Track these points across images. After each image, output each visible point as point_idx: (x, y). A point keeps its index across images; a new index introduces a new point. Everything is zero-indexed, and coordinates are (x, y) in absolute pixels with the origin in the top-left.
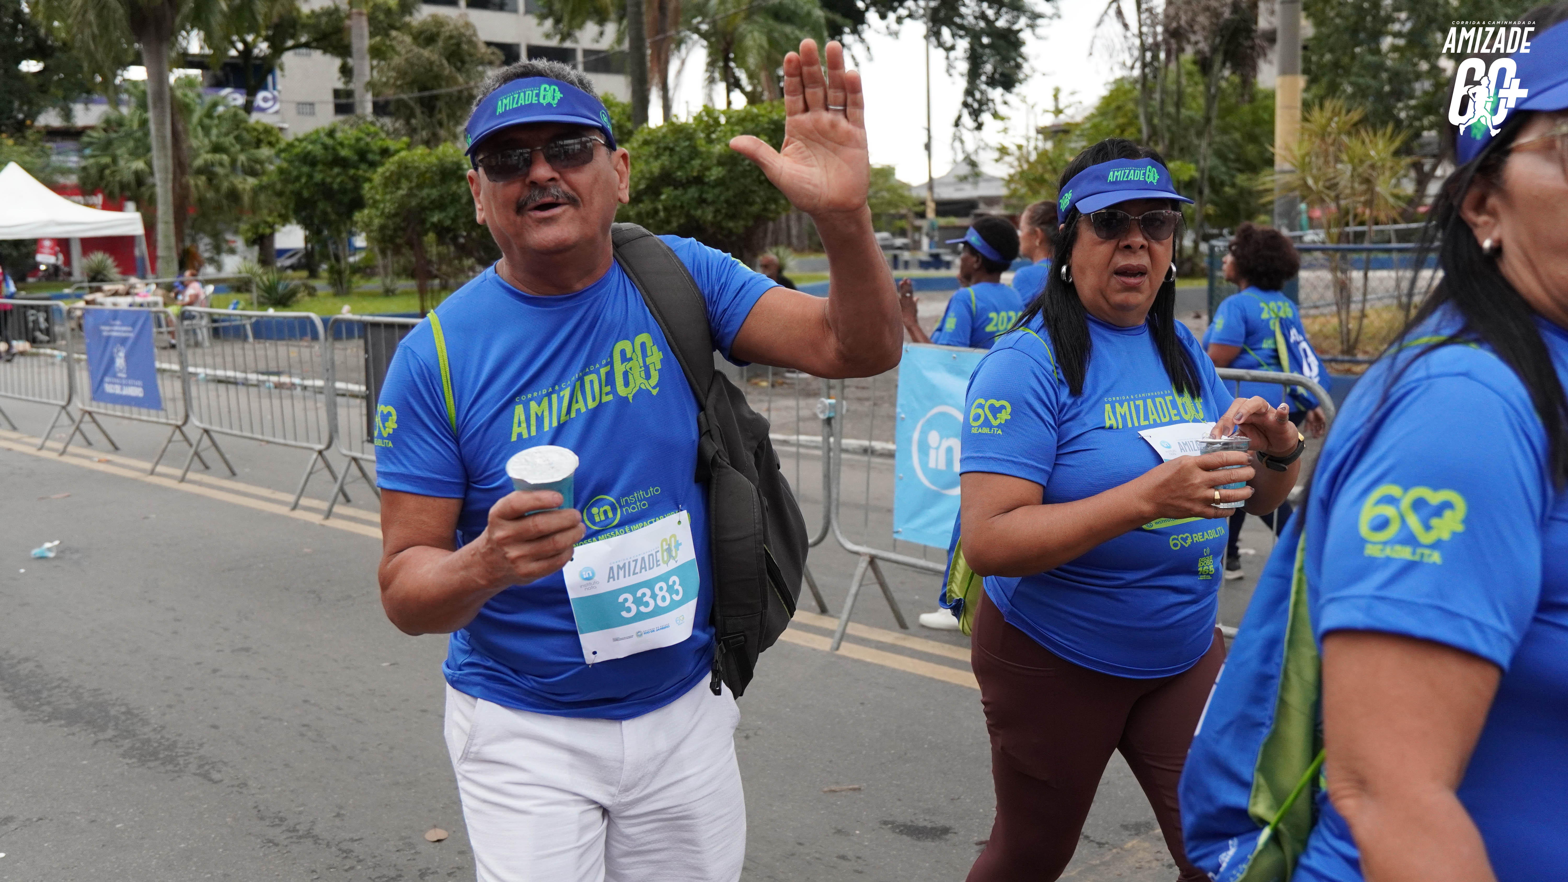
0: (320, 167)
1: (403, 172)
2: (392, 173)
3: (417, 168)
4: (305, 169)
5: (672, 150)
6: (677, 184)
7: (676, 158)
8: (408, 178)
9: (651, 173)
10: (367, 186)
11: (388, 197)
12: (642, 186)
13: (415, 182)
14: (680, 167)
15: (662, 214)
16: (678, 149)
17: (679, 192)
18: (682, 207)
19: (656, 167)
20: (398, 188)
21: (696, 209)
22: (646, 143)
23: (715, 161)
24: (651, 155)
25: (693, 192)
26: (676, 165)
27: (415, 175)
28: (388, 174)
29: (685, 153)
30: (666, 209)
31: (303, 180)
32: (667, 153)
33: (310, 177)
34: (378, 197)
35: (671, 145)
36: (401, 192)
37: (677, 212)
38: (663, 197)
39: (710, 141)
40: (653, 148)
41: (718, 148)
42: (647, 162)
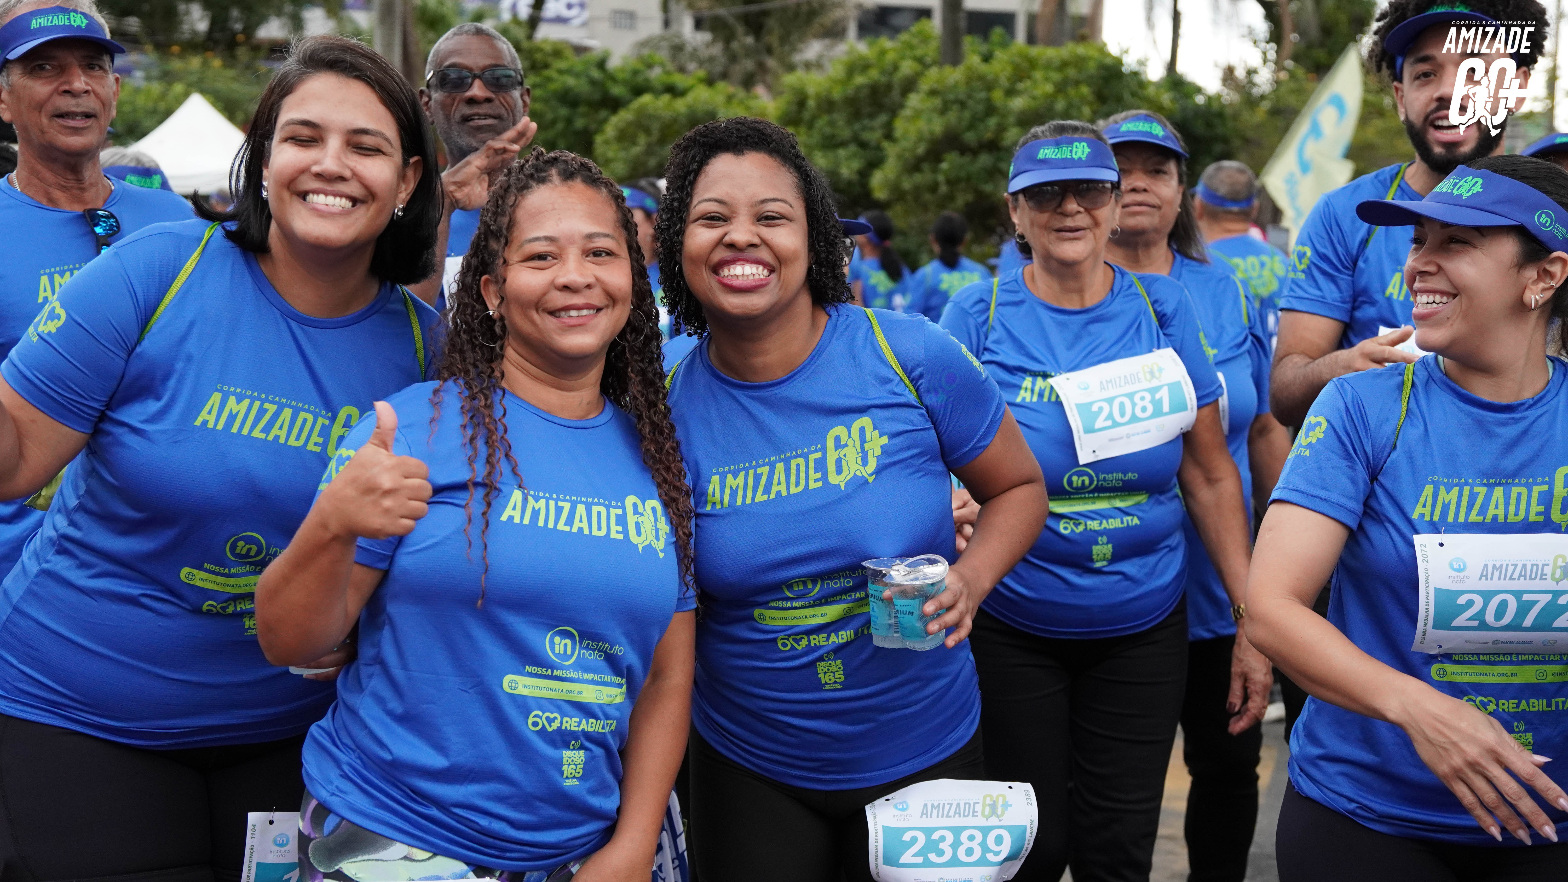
0: (582, 109)
1: (641, 124)
2: (629, 124)
3: (658, 118)
4: (564, 111)
5: (962, 104)
6: (963, 149)
7: (967, 114)
8: (648, 131)
9: (932, 133)
10: (599, 139)
11: (622, 154)
12: (921, 150)
13: (656, 135)
14: (971, 126)
15: (943, 189)
16: (971, 103)
17: (966, 159)
18: (969, 179)
19: (937, 126)
20: (634, 143)
21: (986, 182)
22: (933, 93)
23: (1011, 119)
24: (934, 110)
25: (985, 160)
26: (964, 123)
27: (655, 127)
28: (622, 125)
29: (980, 108)
30: (949, 182)
31: (560, 126)
32: (955, 107)
33: (569, 121)
34: (610, 154)
35: (962, 96)
36: (636, 150)
37: (962, 186)
38: (944, 166)
39: (1011, 92)
40: (937, 102)
41: (1018, 103)
42: (930, 121)
